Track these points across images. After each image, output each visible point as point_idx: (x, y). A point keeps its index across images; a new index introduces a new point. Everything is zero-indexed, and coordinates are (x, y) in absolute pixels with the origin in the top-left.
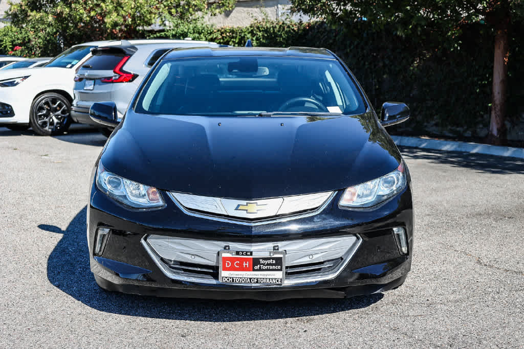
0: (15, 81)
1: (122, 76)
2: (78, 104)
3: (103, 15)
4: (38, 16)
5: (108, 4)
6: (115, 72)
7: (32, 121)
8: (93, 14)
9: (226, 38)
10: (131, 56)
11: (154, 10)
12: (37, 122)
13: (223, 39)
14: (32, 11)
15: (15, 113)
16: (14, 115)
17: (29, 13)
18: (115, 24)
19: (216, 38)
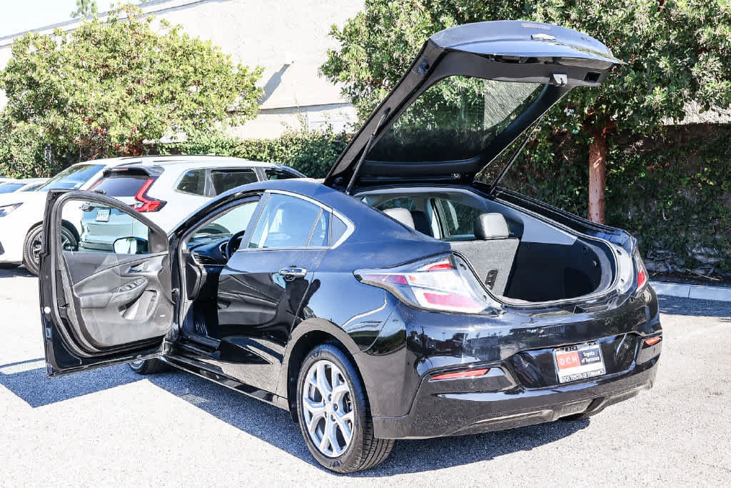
0: (4, 210)
1: (145, 203)
2: (87, 238)
3: (106, 126)
4: (27, 127)
5: (111, 113)
6: (137, 199)
7: (26, 259)
8: (94, 125)
9: (251, 151)
10: (155, 178)
11: (165, 120)
12: (33, 260)
13: (248, 153)
14: (18, 121)
15: (4, 248)
16: (4, 252)
17: (14, 124)
18: (122, 138)
19: (238, 153)
